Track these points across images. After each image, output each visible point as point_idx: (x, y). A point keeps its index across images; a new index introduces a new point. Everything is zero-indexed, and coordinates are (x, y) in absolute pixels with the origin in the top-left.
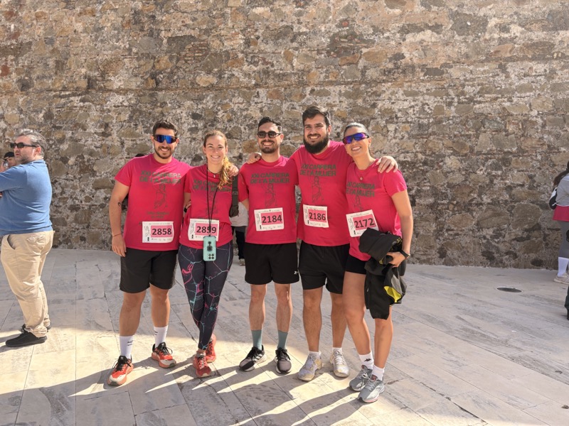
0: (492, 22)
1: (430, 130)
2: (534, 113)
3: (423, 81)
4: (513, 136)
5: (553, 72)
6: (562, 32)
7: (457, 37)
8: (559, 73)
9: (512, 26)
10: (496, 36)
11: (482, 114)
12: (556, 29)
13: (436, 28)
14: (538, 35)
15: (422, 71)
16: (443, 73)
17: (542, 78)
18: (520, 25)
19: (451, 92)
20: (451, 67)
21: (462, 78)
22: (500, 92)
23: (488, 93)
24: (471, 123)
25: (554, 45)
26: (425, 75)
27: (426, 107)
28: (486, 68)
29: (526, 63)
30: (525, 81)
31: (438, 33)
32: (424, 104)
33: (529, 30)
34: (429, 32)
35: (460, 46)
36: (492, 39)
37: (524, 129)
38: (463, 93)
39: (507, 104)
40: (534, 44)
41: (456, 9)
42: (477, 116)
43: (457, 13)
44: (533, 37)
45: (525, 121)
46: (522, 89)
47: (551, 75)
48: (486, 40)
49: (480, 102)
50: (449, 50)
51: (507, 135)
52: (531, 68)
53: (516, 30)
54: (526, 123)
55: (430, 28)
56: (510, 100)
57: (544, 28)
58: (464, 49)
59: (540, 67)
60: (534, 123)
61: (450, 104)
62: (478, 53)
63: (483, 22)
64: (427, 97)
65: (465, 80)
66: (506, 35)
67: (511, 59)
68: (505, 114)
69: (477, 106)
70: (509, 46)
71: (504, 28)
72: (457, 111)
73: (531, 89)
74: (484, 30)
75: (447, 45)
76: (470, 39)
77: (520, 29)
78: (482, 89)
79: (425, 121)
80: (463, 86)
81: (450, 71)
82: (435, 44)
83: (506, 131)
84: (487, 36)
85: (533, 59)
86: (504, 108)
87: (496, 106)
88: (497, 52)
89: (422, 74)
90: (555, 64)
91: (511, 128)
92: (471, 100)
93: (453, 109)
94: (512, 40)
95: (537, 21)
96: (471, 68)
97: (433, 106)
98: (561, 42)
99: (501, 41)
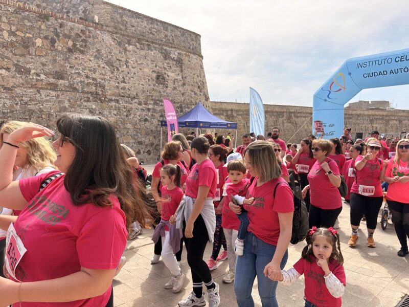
0: (33, 71)
1: (8, 115)
2: (52, 111)
3: (3, 92)
4: (45, 120)
5: (58, 95)
6: (61, 81)
7: (17, 75)
8: (61, 96)
9: (41, 74)
10: (35, 78)
11: (31, 110)
12: (58, 79)
13: (8, 69)
14: (52, 80)
15: (2, 88)
16: (12, 90)
17: (54, 98)
18: (44, 75)
19: (17, 99)
20: (16, 88)
21: (21, 93)
22: (38, 101)
23: (33, 101)
24: (27, 113)
25: (58, 85)
26: (4, 90)
27: (6, 105)
28: (31, 90)
29: (48, 91)
30: (48, 98)
31: (9, 72)
32: (4, 103)
33: (48, 77)
34: (4, 70)
35: (19, 79)
36: (33, 78)
37: (49, 117)
38: (22, 100)
39: (41, 107)
40: (51, 84)
41: (16, 62)
42: (29, 110)
43: (17, 65)
44: (50, 80)
45: (49, 114)
46: (47, 101)
47: (58, 97)
48: (30, 79)
49: (30, 105)
50: (14, 80)
51: (42, 119)
52: (50, 93)
53: (43, 77)
54: (49, 115)
55: (4, 69)
56: (42, 105)
57: (54, 78)
58: (21, 81)
59: (53, 93)
60: (52, 115)
61: (17, 104)
62: (27, 84)
63: (29, 71)
64: (5, 100)
65: (23, 94)
66: (39, 78)
67: (41, 88)
68: (41, 111)
69: (29, 106)
70: (41, 82)
71: (38, 75)
72: (20, 107)
73: (50, 102)
74: (30, 74)
75: (13, 77)
76: (24, 77)
77: (44, 76)
78: (31, 99)
79: (6, 111)
80: (22, 97)
81: (15, 89)
82: (7, 76)
83: (42, 117)
84: (31, 77)
85: (50, 89)
86: (40, 108)
87: (37, 107)
88: (35, 84)
89: (2, 89)
90: (59, 93)
91: (44, 116)
92: (26, 103)
93: (18, 106)
94: (42, 80)
95: (51, 74)
96: (25, 89)
97: (9, 104)
98: (61, 84)
99: (37, 80)
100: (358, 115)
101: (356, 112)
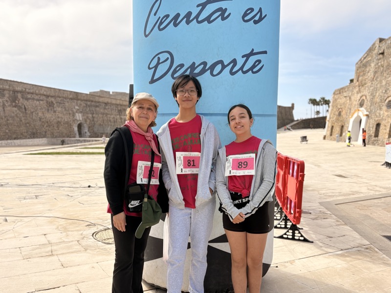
100: (106, 104)
101: (103, 99)
